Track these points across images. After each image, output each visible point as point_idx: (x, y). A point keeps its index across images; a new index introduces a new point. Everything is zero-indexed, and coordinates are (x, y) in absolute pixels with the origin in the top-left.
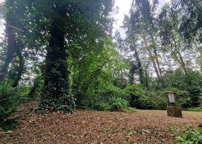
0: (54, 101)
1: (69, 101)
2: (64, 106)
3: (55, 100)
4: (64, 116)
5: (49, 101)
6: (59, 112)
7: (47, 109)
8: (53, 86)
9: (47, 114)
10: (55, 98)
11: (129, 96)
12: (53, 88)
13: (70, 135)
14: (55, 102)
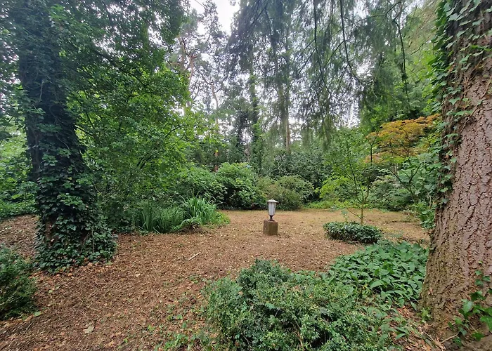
0: (75, 248)
1: (104, 243)
2: (98, 253)
3: (78, 245)
4: (102, 270)
5: (67, 250)
6: (90, 264)
7: (68, 265)
8: (69, 223)
9: (71, 272)
10: (76, 243)
11: (223, 188)
12: (69, 227)
13: (124, 299)
14: (79, 249)
